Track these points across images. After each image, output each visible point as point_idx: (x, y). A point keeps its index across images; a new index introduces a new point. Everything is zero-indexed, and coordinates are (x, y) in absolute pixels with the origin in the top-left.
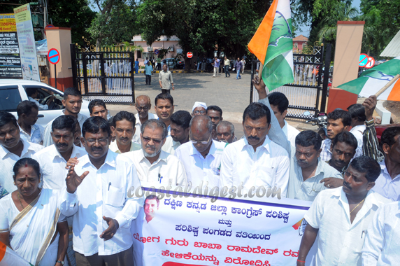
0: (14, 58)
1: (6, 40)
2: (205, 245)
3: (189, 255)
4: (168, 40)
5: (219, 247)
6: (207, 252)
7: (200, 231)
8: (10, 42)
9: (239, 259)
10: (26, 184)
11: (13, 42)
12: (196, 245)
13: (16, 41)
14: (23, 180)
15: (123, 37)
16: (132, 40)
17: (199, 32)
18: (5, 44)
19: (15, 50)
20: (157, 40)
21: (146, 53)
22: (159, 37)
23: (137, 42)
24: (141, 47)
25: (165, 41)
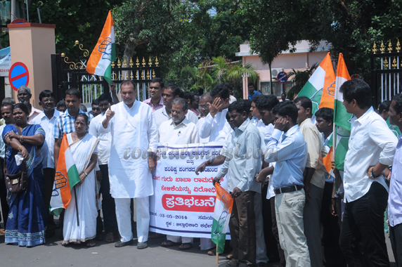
2: (182, 180)
3: (173, 188)
4: (312, 50)
5: (189, 180)
6: (183, 184)
7: (178, 169)
9: (202, 188)
10: (79, 125)
12: (177, 180)
14: (78, 123)
15: (224, 47)
16: (239, 54)
17: (376, 26)
20: (288, 52)
21: (267, 83)
22: (294, 44)
23: (247, 58)
24: (253, 69)
25: (307, 53)
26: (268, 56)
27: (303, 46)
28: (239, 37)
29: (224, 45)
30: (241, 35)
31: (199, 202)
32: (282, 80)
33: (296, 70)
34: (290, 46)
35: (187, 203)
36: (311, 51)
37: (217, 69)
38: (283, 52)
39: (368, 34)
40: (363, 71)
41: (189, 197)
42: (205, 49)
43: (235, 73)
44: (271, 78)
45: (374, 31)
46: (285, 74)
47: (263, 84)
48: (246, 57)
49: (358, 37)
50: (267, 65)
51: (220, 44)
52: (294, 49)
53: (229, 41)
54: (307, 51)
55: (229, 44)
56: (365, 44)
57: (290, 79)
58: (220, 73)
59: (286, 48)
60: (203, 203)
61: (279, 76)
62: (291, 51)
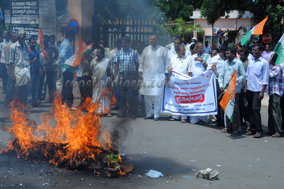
0: (32, 29)
1: (27, 9)
2: (183, 89)
3: (180, 93)
6: (184, 91)
8: (30, 12)
11: (34, 12)
13: (37, 10)
15: (181, 12)
16: (192, 17)
18: (25, 14)
19: (35, 20)
20: (224, 17)
21: (210, 37)
22: (228, 12)
23: (197, 21)
24: (201, 28)
25: (236, 19)
26: (212, 19)
27: (234, 14)
28: (192, 6)
29: (181, 11)
30: (193, 5)
31: (195, 98)
32: (220, 35)
33: (229, 30)
34: (226, 14)
35: (188, 99)
36: (239, 18)
37: (178, 26)
38: (221, 17)
39: (277, 9)
40: (272, 32)
41: (188, 97)
42: (168, 13)
43: (190, 30)
44: (213, 34)
45: (281, 7)
46: (222, 31)
47: (207, 37)
48: (196, 19)
49: (270, 10)
50: (211, 25)
51: (179, 10)
52: (228, 16)
53: (185, 8)
54: (236, 17)
55: (185, 10)
56: (274, 15)
57: (225, 35)
58: (180, 29)
59: (223, 15)
60: (197, 98)
61: (218, 33)
62: (226, 17)
